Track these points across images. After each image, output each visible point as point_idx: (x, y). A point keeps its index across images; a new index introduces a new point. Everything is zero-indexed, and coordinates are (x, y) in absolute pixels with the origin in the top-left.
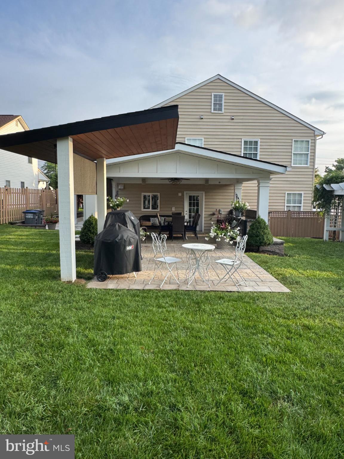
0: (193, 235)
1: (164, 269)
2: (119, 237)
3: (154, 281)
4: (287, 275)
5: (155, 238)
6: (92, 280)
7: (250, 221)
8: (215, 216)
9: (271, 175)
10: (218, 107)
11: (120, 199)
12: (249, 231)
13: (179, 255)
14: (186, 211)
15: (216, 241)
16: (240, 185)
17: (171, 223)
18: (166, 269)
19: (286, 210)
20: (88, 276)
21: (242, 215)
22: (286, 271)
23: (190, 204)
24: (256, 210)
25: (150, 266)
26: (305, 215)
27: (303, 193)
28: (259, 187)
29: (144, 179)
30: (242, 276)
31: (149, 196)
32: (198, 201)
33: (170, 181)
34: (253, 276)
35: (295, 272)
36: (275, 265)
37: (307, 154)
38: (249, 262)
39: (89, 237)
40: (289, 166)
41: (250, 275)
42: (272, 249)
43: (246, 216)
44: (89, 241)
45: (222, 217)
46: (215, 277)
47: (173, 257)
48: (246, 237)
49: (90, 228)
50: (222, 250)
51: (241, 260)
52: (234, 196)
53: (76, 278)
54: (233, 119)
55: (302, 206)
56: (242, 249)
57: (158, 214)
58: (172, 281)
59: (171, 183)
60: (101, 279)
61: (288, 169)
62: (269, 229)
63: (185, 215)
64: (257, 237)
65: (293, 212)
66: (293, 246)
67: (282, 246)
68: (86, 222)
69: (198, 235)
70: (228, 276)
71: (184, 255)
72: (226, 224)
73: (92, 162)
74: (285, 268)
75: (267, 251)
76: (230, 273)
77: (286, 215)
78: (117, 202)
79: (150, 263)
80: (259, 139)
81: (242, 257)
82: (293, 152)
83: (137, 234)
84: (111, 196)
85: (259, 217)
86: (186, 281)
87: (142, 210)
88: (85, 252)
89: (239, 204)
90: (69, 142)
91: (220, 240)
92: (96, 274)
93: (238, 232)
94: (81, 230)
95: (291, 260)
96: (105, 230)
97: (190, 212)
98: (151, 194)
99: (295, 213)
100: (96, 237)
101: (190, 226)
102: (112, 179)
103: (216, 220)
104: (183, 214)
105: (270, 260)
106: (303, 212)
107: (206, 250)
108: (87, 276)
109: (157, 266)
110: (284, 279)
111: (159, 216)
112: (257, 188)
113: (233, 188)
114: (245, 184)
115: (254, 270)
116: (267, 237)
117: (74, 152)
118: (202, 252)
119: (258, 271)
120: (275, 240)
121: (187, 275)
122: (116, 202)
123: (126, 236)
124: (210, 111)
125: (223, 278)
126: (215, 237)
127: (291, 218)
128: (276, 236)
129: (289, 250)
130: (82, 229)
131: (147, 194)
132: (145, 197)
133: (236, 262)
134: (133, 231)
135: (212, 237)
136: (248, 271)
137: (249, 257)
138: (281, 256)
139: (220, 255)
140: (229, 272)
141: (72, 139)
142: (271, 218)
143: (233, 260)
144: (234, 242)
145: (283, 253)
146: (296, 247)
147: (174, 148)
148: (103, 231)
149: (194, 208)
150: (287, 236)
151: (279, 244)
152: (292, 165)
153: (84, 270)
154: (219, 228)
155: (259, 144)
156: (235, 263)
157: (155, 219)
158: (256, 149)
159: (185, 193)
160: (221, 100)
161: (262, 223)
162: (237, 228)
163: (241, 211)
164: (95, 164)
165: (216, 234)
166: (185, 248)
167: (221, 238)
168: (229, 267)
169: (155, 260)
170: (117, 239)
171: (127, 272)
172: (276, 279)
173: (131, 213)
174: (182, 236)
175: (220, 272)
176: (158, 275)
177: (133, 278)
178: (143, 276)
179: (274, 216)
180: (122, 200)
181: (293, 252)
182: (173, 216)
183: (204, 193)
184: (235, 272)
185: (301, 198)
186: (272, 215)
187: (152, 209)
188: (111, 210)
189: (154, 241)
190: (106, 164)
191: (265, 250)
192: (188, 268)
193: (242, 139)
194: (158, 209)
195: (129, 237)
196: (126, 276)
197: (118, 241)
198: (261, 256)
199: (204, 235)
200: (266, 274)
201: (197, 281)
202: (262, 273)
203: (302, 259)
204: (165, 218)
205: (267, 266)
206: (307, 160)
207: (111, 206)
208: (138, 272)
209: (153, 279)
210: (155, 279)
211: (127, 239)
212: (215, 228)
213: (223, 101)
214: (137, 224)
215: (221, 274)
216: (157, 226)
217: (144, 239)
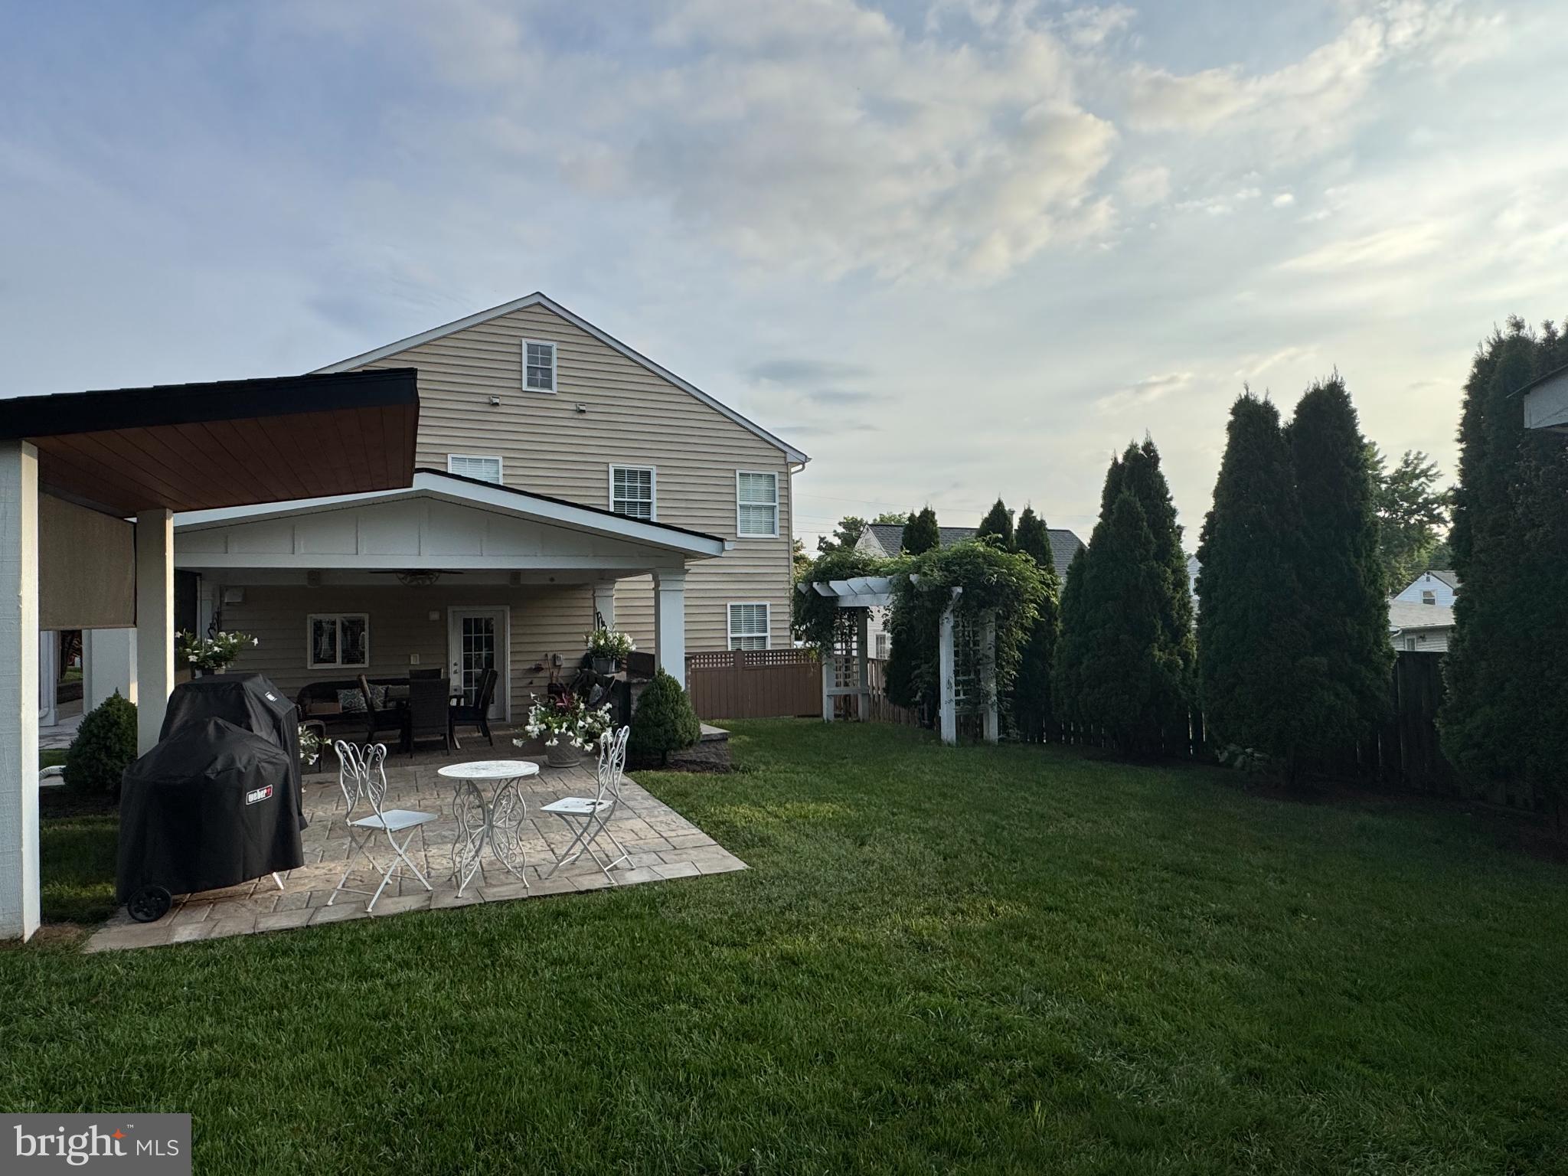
0: (476, 734)
1: (381, 849)
2: (219, 765)
3: (347, 893)
4: (738, 824)
5: (348, 758)
6: (108, 922)
7: (638, 683)
8: (541, 674)
9: (686, 560)
10: (539, 376)
11: (227, 639)
12: (637, 711)
13: (432, 801)
14: (455, 664)
15: (545, 746)
16: (611, 587)
17: (407, 704)
18: (388, 848)
19: (730, 649)
20: (94, 907)
21: (618, 669)
22: (736, 814)
23: (467, 644)
24: (652, 652)
25: (334, 844)
27: (767, 603)
28: (656, 589)
29: (314, 574)
30: (621, 840)
31: (333, 623)
32: (492, 632)
33: (402, 576)
34: (649, 836)
35: (756, 814)
36: (708, 798)
37: (773, 508)
38: (639, 798)
39: (104, 771)
40: (730, 537)
41: (641, 834)
42: (699, 755)
43: (629, 671)
44: (103, 785)
45: (561, 676)
46: (543, 855)
47: (412, 808)
48: (624, 734)
49: (109, 738)
50: (559, 774)
52: (593, 616)
53: (38, 925)
54: (583, 411)
55: (769, 638)
56: (614, 765)
57: (364, 678)
58: (406, 884)
60: (147, 914)
61: (727, 546)
62: (689, 704)
63: (451, 675)
64: (658, 726)
65: (748, 652)
66: (753, 743)
67: (724, 744)
68: (91, 718)
69: (494, 734)
70: (579, 847)
71: (449, 797)
72: (573, 698)
73: (121, 521)
74: (732, 805)
75: (686, 762)
76: (585, 838)
77: (730, 662)
78: (216, 649)
79: (332, 836)
80: (654, 468)
82: (739, 502)
83: (285, 749)
84: (193, 630)
85: (661, 673)
86: (454, 879)
87: (310, 667)
89: (606, 639)
91: (555, 742)
92: (124, 897)
93: (608, 717)
94: (69, 747)
95: (747, 779)
97: (467, 665)
98: (338, 618)
99: (753, 656)
101: (469, 707)
102: (200, 574)
103: (545, 684)
104: (447, 673)
105: (695, 788)
106: (773, 651)
107: (514, 779)
108: (88, 910)
109: (358, 843)
110: (731, 834)
111: (366, 686)
112: (652, 594)
113: (589, 595)
114: (621, 584)
115: (653, 820)
116: (685, 725)
118: (501, 787)
119: (661, 822)
120: (706, 729)
121: (457, 860)
122: (211, 647)
123: (245, 759)
124: (519, 386)
125: (566, 854)
126: (544, 735)
127: (743, 668)
128: (709, 719)
129: (743, 754)
130: (73, 743)
131: (325, 617)
132: (318, 627)
133: (600, 804)
134: (273, 738)
135: (534, 735)
136: (638, 824)
137: (638, 783)
138: (723, 773)
139: (559, 786)
140: (582, 834)
141: (35, 449)
142: (694, 671)
145: (728, 764)
146: (758, 744)
147: (410, 486)
148: (158, 746)
149: (478, 655)
150: (736, 717)
151: (715, 741)
152: (739, 535)
153: (78, 889)
154: (553, 710)
155: (654, 478)
156: (599, 808)
157: (356, 691)
158: (647, 492)
159: (450, 610)
160: (549, 361)
161: (670, 686)
162: (604, 704)
163: (613, 658)
164: (132, 527)
165: (544, 726)
166: (445, 778)
167: (560, 736)
168: (579, 820)
169: (349, 824)
170: (209, 771)
171: (248, 876)
172: (711, 837)
173: (265, 681)
174: (442, 738)
175: (557, 837)
176: (362, 872)
177: (270, 893)
178: (306, 881)
179: (702, 666)
180: (235, 641)
181: (752, 759)
182: (412, 681)
183: (507, 609)
184: (599, 831)
185: (766, 616)
186: (698, 664)
187: (343, 663)
188: (193, 675)
189: (345, 765)
190: (175, 528)
191: (683, 761)
192: (459, 836)
193: (610, 465)
194: (364, 663)
195: (257, 759)
196: (246, 888)
197: (212, 777)
198: (671, 779)
199: (508, 732)
200: (685, 826)
201: (487, 874)
202: (673, 826)
203: (774, 775)
204: (387, 688)
205: (686, 804)
206: (773, 522)
207: (191, 660)
208: (288, 871)
209: (343, 886)
210: (348, 887)
211: (249, 768)
212: (540, 709)
213: (555, 363)
214: (284, 714)
215: (561, 842)
216: (361, 713)
217: (314, 761)
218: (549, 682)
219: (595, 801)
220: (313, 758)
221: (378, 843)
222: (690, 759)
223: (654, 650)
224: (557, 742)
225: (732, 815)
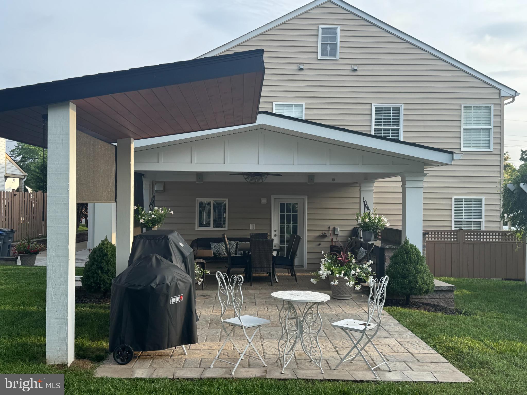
0: (287, 274)
1: (238, 338)
2: (158, 280)
3: (220, 362)
4: (464, 350)
5: (222, 282)
6: (104, 362)
7: (390, 248)
8: (326, 239)
9: (425, 167)
10: (329, 49)
11: (158, 210)
12: (390, 266)
13: (264, 311)
14: (275, 231)
15: (330, 285)
16: (371, 184)
17: (249, 252)
18: (242, 337)
19: (453, 229)
20: (98, 353)
21: (376, 239)
22: (462, 343)
23: (282, 218)
24: (400, 228)
25: (212, 332)
26: (490, 239)
27: (483, 198)
28: (404, 187)
29: (200, 175)
30: (381, 351)
31: (209, 204)
32: (297, 212)
33: (246, 177)
34: (400, 351)
35: (477, 345)
36: (441, 330)
37: (489, 130)
38: (392, 324)
39: (100, 280)
40: (457, 151)
41: (395, 349)
42: (433, 300)
43: (383, 240)
44: (100, 288)
45: (339, 241)
46: (331, 354)
47: (253, 315)
48: (385, 280)
49: (103, 262)
50: (340, 302)
51: (378, 321)
52: (360, 203)
53: (74, 359)
54: (356, 70)
55: (484, 222)
56: (379, 301)
57: (225, 236)
58: (252, 360)
59: (248, 180)
60: (122, 360)
61: (456, 157)
62: (425, 264)
63: (273, 237)
64: (405, 278)
65: (468, 232)
66: (471, 295)
67: (450, 294)
68: (95, 251)
69: (298, 274)
70: (355, 351)
71: (274, 311)
72: (348, 255)
73: (110, 145)
74: (458, 336)
75: (423, 304)
76: (359, 347)
77: (454, 238)
78: (153, 216)
79: (211, 327)
80: (403, 105)
81: (381, 316)
82: (463, 126)
83: (189, 274)
84: (142, 205)
85: (406, 242)
86: (279, 361)
87: (196, 229)
88: (91, 307)
89: (370, 218)
90: (71, 110)
91: (337, 283)
92: (112, 349)
93: (370, 269)
94: (84, 266)
95: (469, 320)
96: (131, 266)
97: (282, 232)
98: (212, 201)
99: (471, 235)
100: (115, 281)
101: (282, 258)
102: (144, 175)
103: (329, 246)
104: (270, 236)
105: (432, 322)
106: (486, 232)
107: (315, 303)
108: (95, 354)
109: (226, 332)
110: (459, 357)
111: (227, 240)
112: (401, 190)
113: (357, 189)
114: (379, 183)
115: (402, 340)
116: (423, 279)
117: (79, 128)
118: (308, 307)
119: (408, 342)
120: (438, 283)
121: (281, 350)
122: (150, 215)
123: (170, 278)
124: (316, 57)
125: (347, 355)
126: (330, 278)
127: (464, 243)
128: (439, 276)
129: (464, 302)
130: (86, 265)
131: (205, 200)
132: (201, 204)
133: (369, 325)
134: (183, 267)
135: (323, 277)
136: (392, 342)
137: (391, 315)
138: (450, 314)
139: (339, 311)
140: (357, 344)
141: (75, 106)
142: (428, 243)
143: (362, 320)
144: (362, 286)
145: (454, 308)
146: (476, 297)
147: (255, 122)
148: (127, 269)
149: (288, 225)
150: (458, 276)
151: (444, 291)
152: (463, 149)
153: (90, 342)
154: (335, 262)
155: (402, 112)
156: (368, 328)
157: (220, 244)
158: (397, 122)
159: (273, 197)
160: (335, 39)
161: (412, 252)
162: (368, 261)
163: (374, 232)
164: (115, 148)
165: (329, 272)
166: (276, 299)
167: (339, 279)
168: (356, 334)
169: (222, 321)
170: (153, 284)
171: (170, 346)
172: (444, 357)
173: (178, 235)
174: (268, 275)
175: (340, 343)
176: (228, 350)
177: (180, 356)
178: (199, 352)
179: (433, 239)
180: (162, 212)
181: (472, 306)
182: (252, 239)
183: (306, 198)
184: (367, 343)
185: (481, 207)
186: (430, 238)
187: (214, 227)
188: (142, 230)
189: (221, 286)
190: (134, 148)
191: (421, 303)
192: (282, 335)
193: (373, 105)
194: (225, 227)
195: (176, 279)
196: (168, 352)
197: (154, 287)
198: (414, 314)
199: (308, 274)
200: (425, 347)
201: (298, 361)
202: (417, 346)
203: (489, 319)
204: (238, 243)
205: (425, 332)
206: (489, 140)
207: (141, 222)
208: (189, 345)
209: (218, 358)
210: (221, 358)
211: (172, 284)
212: (327, 261)
213: (338, 39)
214: (188, 254)
215: (342, 347)
216: (223, 257)
217: (201, 283)
218: (330, 244)
219: (366, 323)
220: (200, 281)
221: (236, 335)
222: (426, 302)
223: (401, 227)
224: (338, 283)
225: (459, 344)
